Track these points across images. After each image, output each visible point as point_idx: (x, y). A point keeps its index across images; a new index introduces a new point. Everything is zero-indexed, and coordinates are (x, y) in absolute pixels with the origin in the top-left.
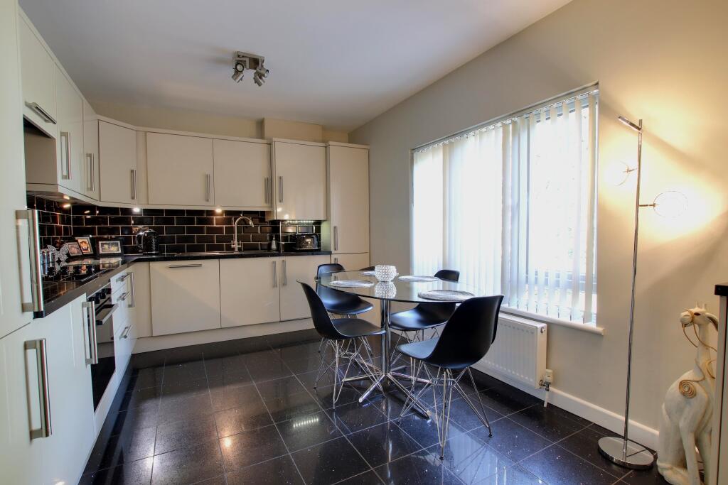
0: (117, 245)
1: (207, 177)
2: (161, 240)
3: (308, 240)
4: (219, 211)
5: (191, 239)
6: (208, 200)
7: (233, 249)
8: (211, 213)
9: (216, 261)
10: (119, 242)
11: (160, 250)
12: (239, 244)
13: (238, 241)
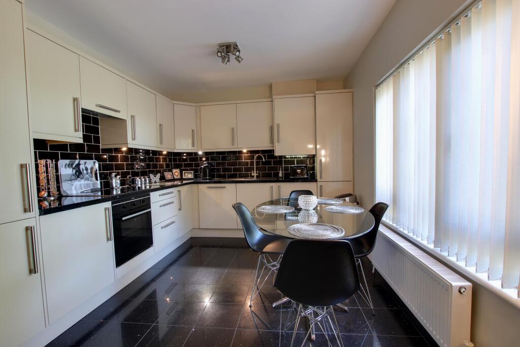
0: (191, 173)
1: (233, 129)
2: (212, 170)
3: (298, 171)
4: (245, 151)
5: (229, 170)
6: (233, 144)
7: (253, 177)
8: (240, 152)
9: (234, 185)
10: (192, 172)
11: (212, 176)
12: (257, 173)
13: (256, 171)
